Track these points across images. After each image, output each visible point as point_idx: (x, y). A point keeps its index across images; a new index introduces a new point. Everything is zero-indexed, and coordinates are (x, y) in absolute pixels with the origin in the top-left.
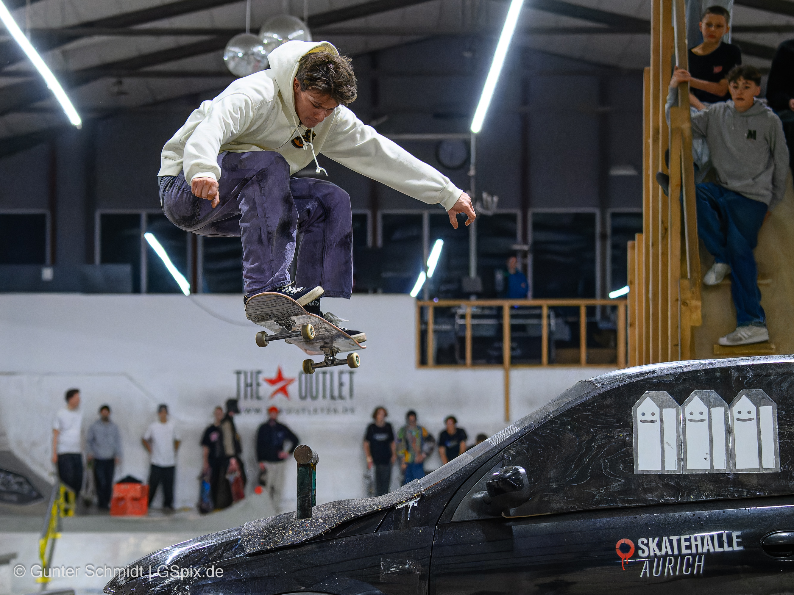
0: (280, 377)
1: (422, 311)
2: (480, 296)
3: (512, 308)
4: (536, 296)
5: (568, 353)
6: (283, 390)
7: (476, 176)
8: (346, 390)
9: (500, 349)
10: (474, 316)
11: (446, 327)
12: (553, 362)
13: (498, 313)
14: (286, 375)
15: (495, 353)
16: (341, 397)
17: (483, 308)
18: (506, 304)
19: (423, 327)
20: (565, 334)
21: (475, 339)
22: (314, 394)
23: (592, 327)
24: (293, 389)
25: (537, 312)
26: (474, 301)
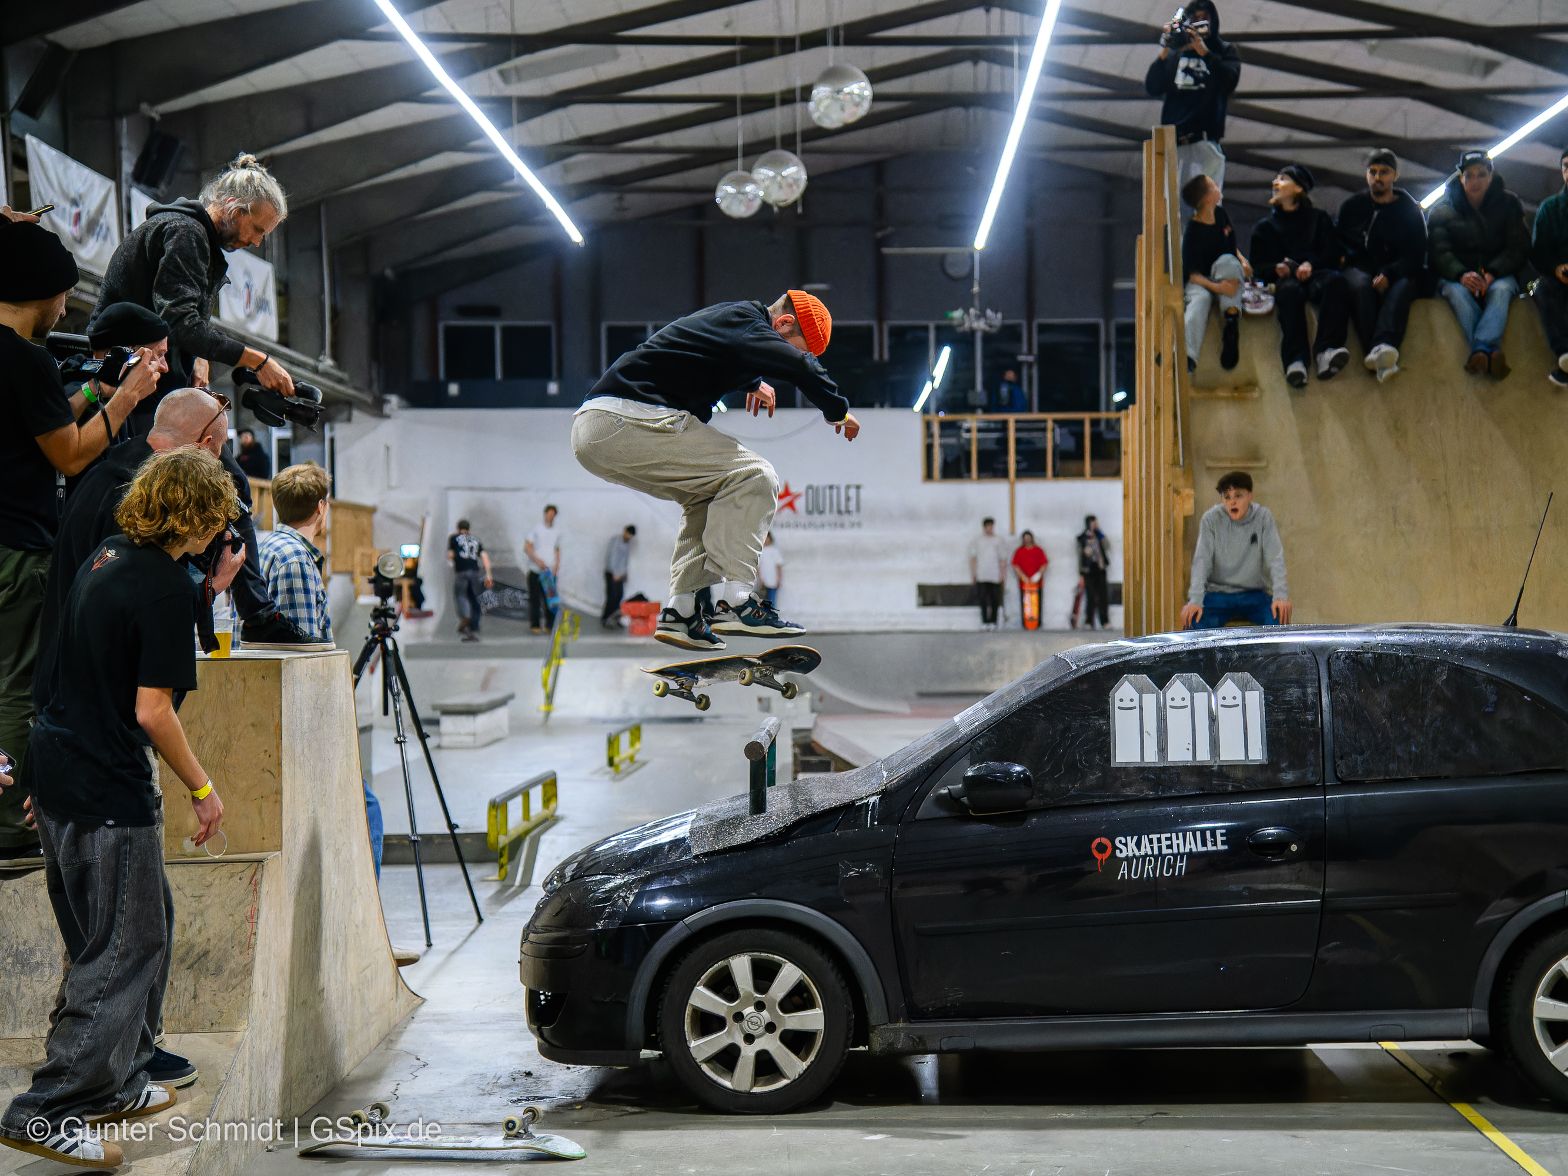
0: (787, 493)
1: (928, 425)
2: (986, 410)
3: (1017, 422)
4: (1041, 410)
5: (1072, 465)
6: (791, 505)
7: (980, 293)
8: (852, 505)
9: (1006, 463)
10: (980, 430)
11: (952, 441)
12: (1058, 474)
13: (1003, 426)
14: (793, 490)
15: (1001, 466)
16: (848, 512)
17: (989, 422)
18: (1011, 418)
19: (929, 440)
20: (1070, 444)
21: (980, 453)
22: (821, 509)
23: (1096, 437)
24: (800, 504)
25: (1042, 425)
26: (980, 415)
